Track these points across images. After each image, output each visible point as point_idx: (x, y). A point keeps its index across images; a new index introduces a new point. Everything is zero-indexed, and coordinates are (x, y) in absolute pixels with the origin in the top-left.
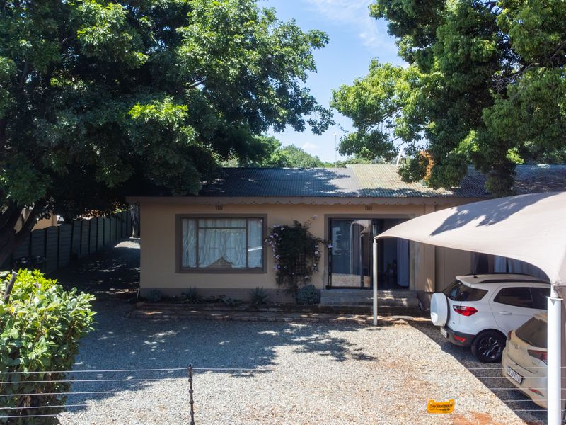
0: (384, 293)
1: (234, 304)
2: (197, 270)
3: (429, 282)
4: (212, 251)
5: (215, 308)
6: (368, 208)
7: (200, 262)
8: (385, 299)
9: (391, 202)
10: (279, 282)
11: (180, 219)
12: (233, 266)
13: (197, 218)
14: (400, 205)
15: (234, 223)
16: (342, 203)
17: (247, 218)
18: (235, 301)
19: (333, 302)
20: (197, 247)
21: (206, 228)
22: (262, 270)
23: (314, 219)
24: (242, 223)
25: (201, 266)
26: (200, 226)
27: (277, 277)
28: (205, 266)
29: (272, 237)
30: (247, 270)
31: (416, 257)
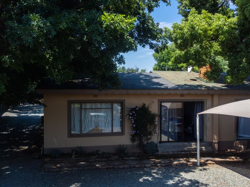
0: (191, 144)
1: (108, 155)
2: (81, 135)
3: (215, 137)
4: (90, 122)
5: (97, 160)
6: (182, 95)
7: (82, 130)
8: (192, 147)
9: (199, 92)
10: (133, 140)
11: (70, 103)
12: (103, 132)
13: (81, 102)
14: (203, 94)
15: (104, 106)
16: (171, 93)
17: (112, 102)
18: (109, 154)
19: (166, 151)
20: (81, 120)
21: (86, 109)
22: (122, 133)
23: (153, 102)
24: (109, 105)
25: (83, 132)
26: (83, 108)
27: (131, 137)
28: (85, 132)
29: (131, 114)
30: (112, 134)
31: (207, 123)
